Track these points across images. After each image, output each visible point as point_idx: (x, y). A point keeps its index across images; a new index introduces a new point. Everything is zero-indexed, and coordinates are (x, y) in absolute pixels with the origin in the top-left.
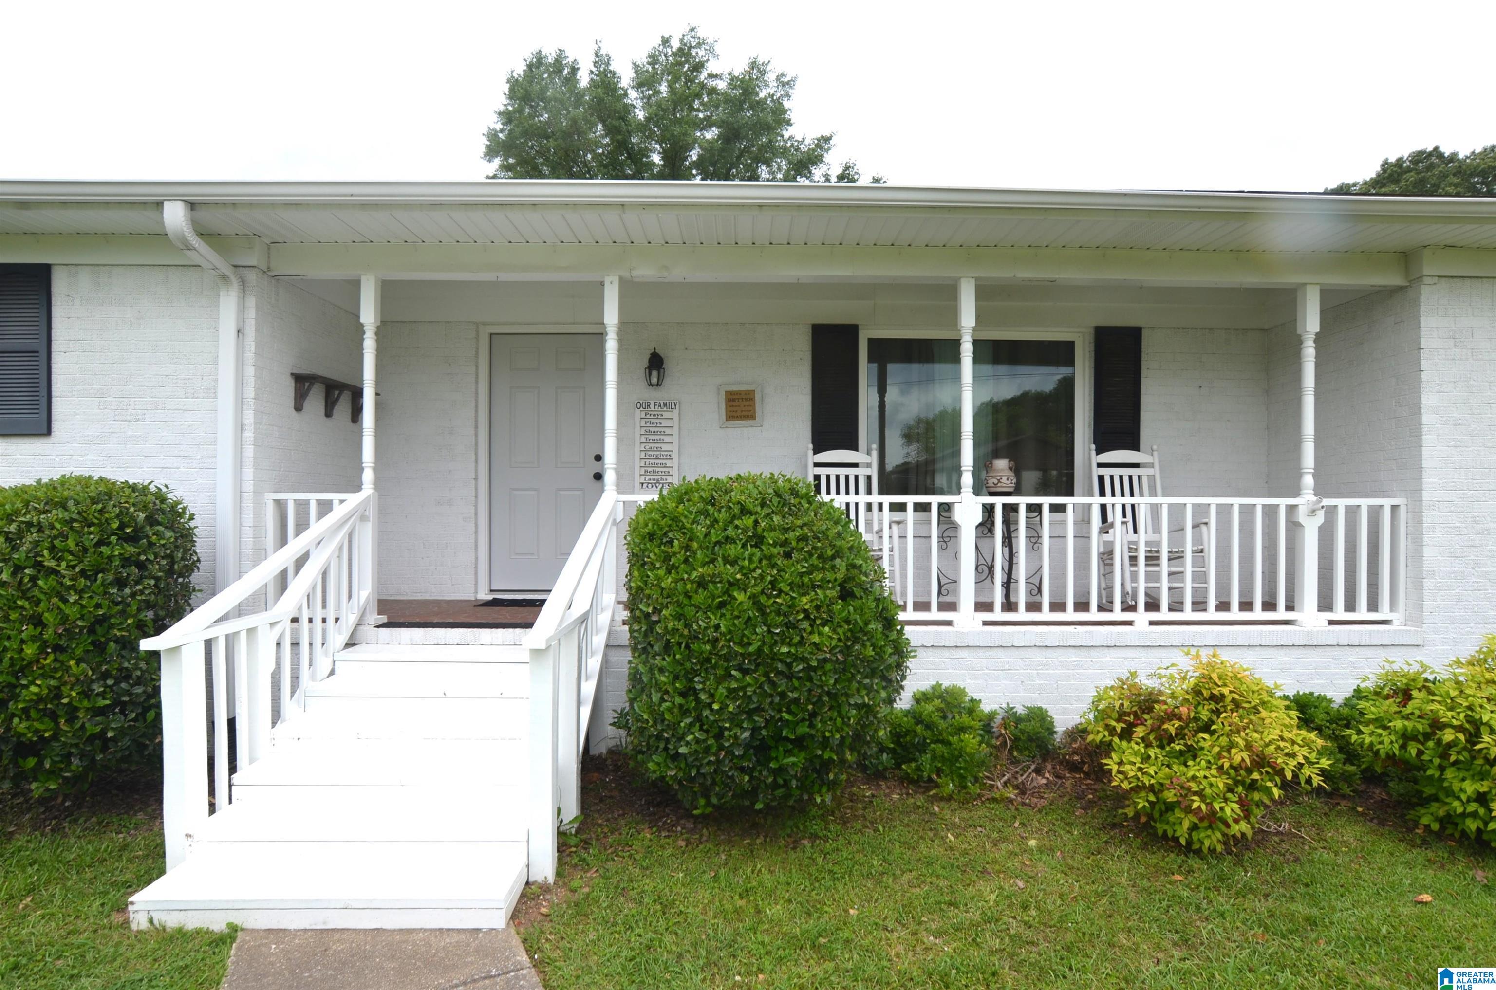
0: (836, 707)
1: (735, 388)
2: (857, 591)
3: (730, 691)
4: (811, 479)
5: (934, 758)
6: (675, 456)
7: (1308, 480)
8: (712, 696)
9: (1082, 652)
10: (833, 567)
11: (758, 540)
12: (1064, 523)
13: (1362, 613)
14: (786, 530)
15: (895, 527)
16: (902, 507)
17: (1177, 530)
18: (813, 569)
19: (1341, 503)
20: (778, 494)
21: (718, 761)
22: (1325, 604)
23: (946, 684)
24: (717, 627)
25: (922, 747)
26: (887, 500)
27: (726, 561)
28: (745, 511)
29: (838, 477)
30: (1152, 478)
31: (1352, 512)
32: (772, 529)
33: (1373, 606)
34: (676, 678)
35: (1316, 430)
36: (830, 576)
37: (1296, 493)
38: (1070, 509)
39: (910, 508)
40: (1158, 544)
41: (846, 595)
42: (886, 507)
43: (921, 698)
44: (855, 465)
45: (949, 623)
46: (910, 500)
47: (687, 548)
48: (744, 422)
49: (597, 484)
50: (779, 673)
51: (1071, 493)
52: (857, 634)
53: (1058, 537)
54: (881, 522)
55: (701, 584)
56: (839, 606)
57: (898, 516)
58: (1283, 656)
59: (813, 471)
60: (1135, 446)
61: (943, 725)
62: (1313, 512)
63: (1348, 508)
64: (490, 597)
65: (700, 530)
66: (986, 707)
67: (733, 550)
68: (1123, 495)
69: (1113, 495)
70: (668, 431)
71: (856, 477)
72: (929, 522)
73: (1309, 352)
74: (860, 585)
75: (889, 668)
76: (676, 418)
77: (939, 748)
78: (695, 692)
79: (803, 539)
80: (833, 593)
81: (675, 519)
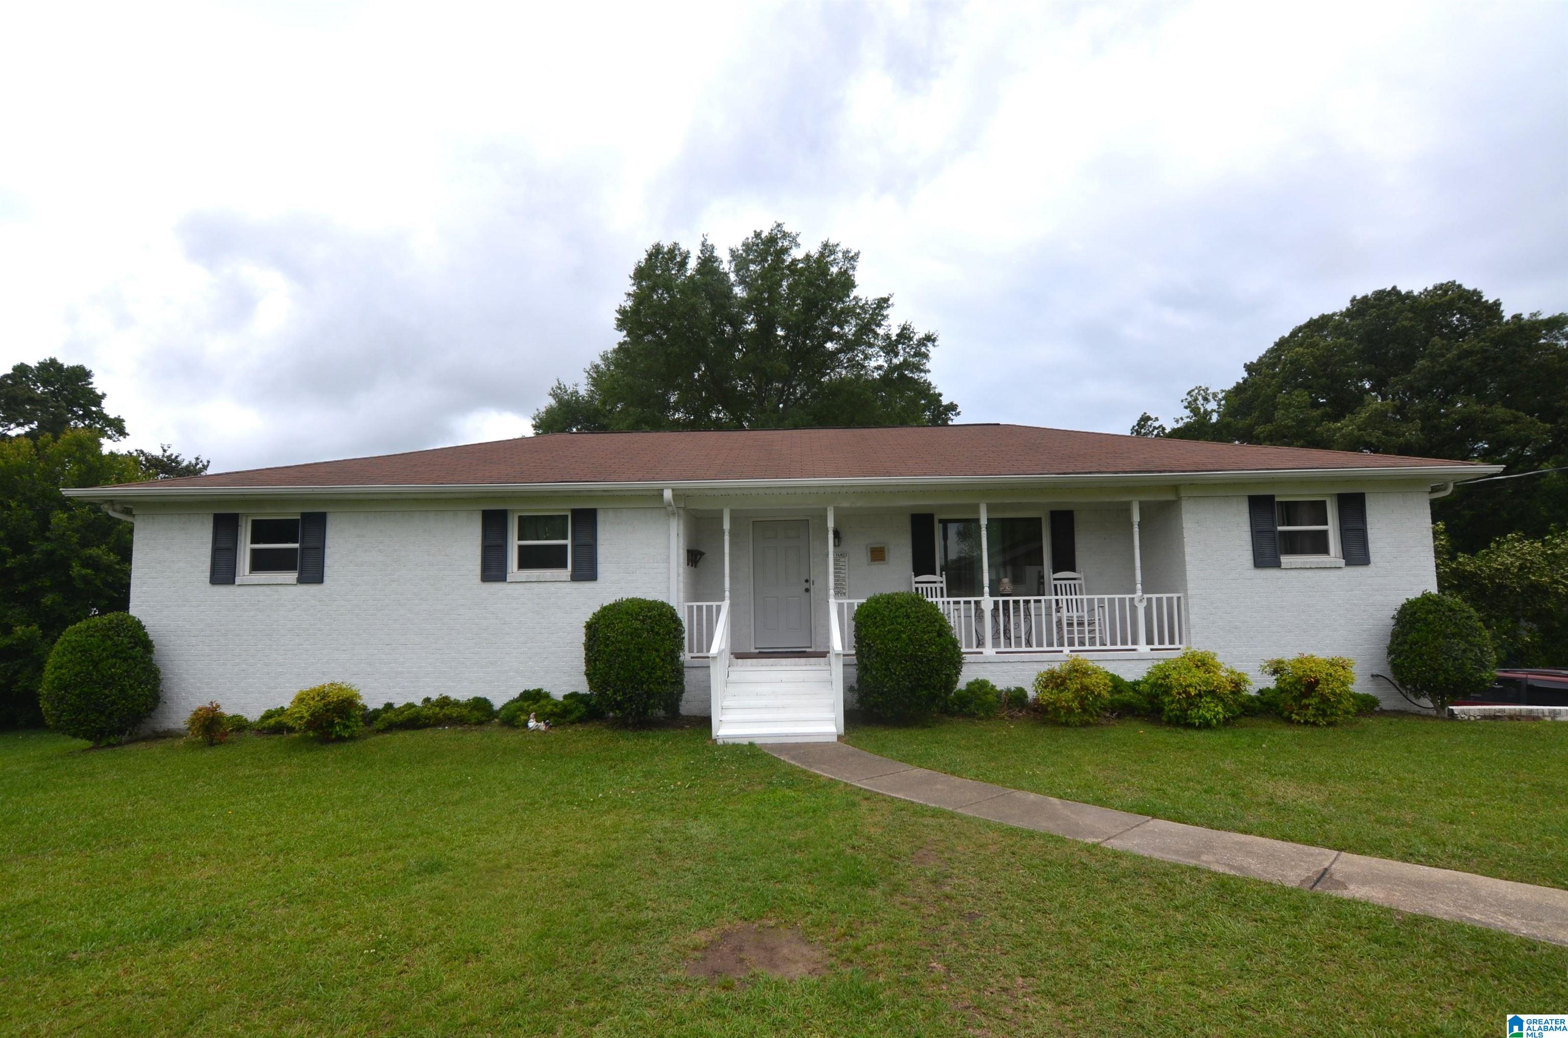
0: (938, 674)
1: (875, 546)
2: (943, 634)
3: (902, 668)
4: (914, 590)
5: (976, 704)
6: (847, 580)
7: (1139, 586)
8: (895, 670)
9: (1039, 663)
10: (935, 626)
11: (908, 616)
12: (1040, 608)
13: (1167, 646)
14: (917, 613)
15: (956, 612)
16: (959, 602)
17: (1091, 610)
18: (927, 626)
19: (1154, 596)
20: (912, 600)
21: (898, 693)
22: (1150, 641)
23: (980, 678)
24: (896, 646)
25: (970, 702)
26: (952, 600)
27: (898, 624)
28: (902, 606)
29: (927, 588)
30: (1080, 585)
31: (1159, 600)
32: (912, 612)
33: (1172, 642)
34: (882, 664)
35: (1141, 564)
36: (934, 628)
37: (1134, 592)
38: (1043, 602)
39: (962, 603)
40: (1083, 617)
41: (940, 635)
42: (951, 603)
43: (969, 685)
44: (935, 582)
45: (981, 653)
46: (962, 599)
47: (882, 620)
48: (880, 562)
49: (807, 594)
50: (918, 661)
51: (1044, 595)
52: (944, 649)
53: (1038, 615)
54: (949, 610)
55: (889, 632)
56: (937, 639)
57: (957, 606)
58: (1129, 665)
59: (914, 586)
60: (1073, 569)
61: (979, 693)
62: (1141, 601)
63: (1157, 598)
64: (757, 651)
65: (886, 613)
66: (998, 688)
67: (899, 620)
68: (1066, 595)
69: (1062, 595)
70: (843, 568)
71: (936, 588)
72: (970, 609)
73: (1136, 530)
74: (945, 631)
75: (956, 662)
76: (847, 560)
77: (978, 702)
78: (890, 669)
79: (923, 615)
80: (935, 634)
81: (875, 609)
